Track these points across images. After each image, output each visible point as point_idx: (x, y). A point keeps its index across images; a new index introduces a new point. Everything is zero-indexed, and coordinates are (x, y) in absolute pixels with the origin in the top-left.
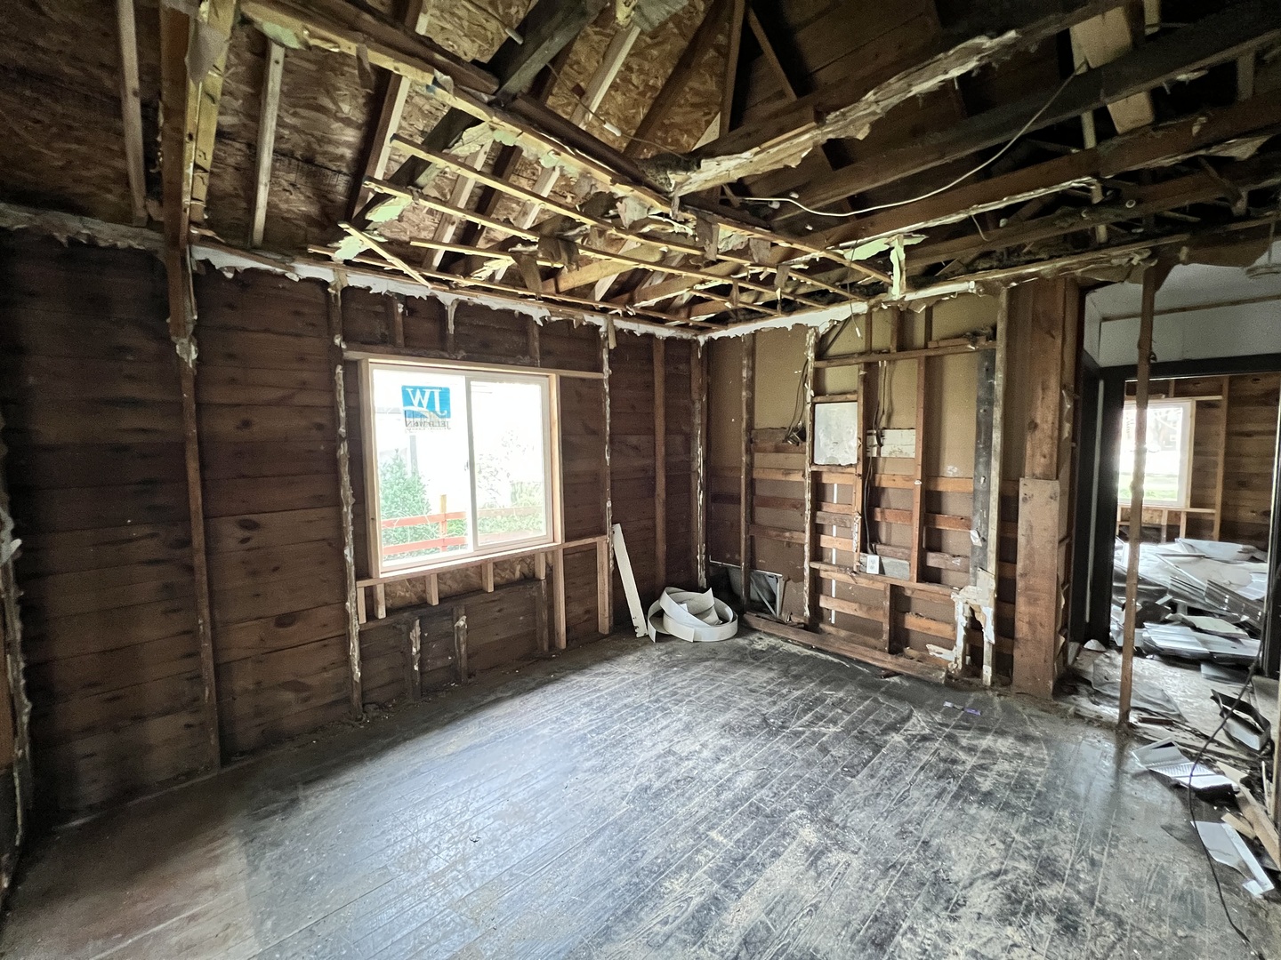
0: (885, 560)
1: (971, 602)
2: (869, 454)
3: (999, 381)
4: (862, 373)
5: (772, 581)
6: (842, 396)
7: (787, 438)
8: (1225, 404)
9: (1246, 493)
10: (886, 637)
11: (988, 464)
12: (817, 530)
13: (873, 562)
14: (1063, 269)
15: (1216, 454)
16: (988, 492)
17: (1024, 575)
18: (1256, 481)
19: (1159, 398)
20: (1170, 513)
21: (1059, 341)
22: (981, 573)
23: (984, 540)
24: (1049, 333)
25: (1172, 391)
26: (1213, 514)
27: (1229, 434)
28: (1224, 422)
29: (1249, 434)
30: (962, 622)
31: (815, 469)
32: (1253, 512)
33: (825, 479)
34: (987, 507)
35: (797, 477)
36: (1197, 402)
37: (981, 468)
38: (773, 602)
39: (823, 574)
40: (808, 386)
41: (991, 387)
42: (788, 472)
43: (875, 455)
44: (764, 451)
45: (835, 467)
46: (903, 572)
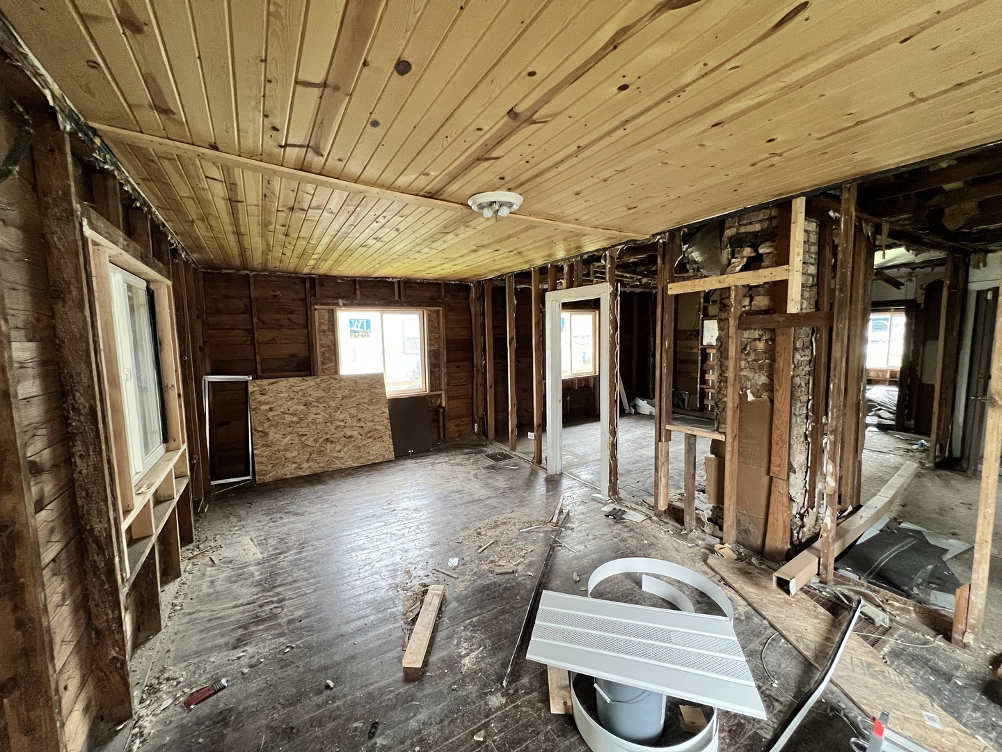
5: (683, 395)
6: (714, 317)
7: (692, 334)
12: (704, 372)
31: (703, 347)
33: (708, 351)
35: (695, 350)
38: (684, 405)
39: (706, 390)
40: (701, 313)
42: (691, 348)
44: (682, 339)
45: (710, 346)
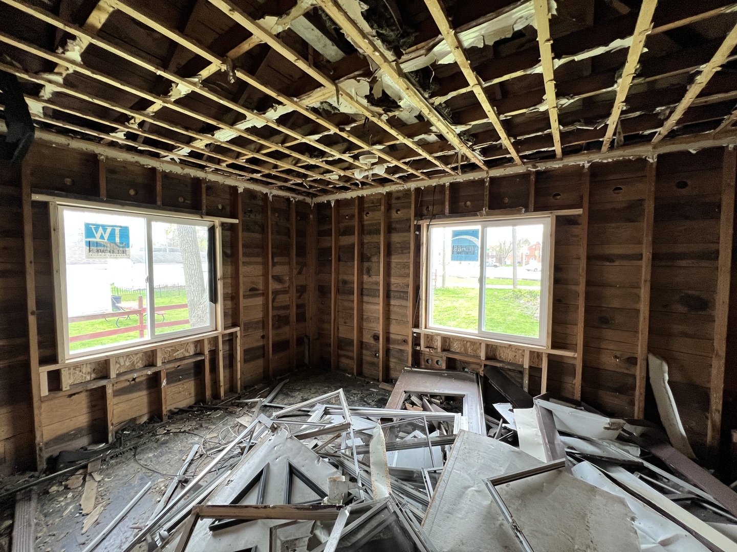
8: (585, 221)
9: (608, 333)
15: (577, 284)
18: (619, 319)
19: (519, 212)
20: (532, 353)
25: (531, 206)
26: (575, 358)
27: (589, 258)
28: (585, 242)
29: (610, 259)
32: (616, 357)
36: (557, 217)
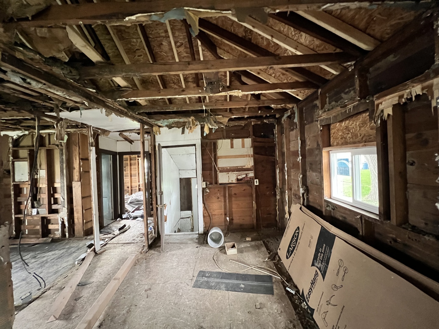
0: (39, 210)
1: (62, 217)
2: (34, 177)
3: (64, 157)
4: (29, 152)
6: (23, 159)
10: (41, 233)
11: (63, 179)
12: (18, 204)
13: (35, 211)
14: (75, 131)
16: (64, 186)
17: (75, 206)
21: (78, 148)
22: (64, 208)
23: (64, 199)
24: (76, 146)
30: (60, 223)
31: (14, 183)
33: (21, 186)
34: (64, 190)
37: (62, 180)
39: (22, 218)
40: (10, 156)
41: (63, 159)
43: (36, 178)
45: (23, 182)
46: (44, 212)
